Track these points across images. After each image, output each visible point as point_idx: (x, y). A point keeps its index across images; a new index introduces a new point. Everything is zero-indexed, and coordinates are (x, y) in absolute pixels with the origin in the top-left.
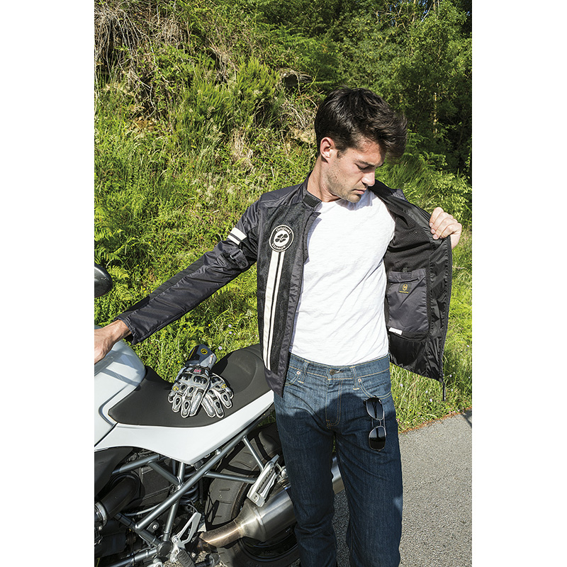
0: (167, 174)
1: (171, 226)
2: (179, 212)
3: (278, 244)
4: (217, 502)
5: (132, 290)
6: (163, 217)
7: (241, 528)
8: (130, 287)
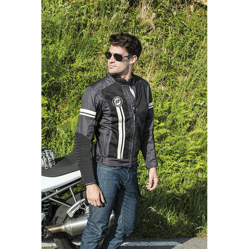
0: (86, 32)
1: (83, 70)
2: (91, 60)
3: (117, 104)
4: (57, 217)
5: (49, 111)
6: (78, 63)
7: (63, 227)
8: (49, 109)
